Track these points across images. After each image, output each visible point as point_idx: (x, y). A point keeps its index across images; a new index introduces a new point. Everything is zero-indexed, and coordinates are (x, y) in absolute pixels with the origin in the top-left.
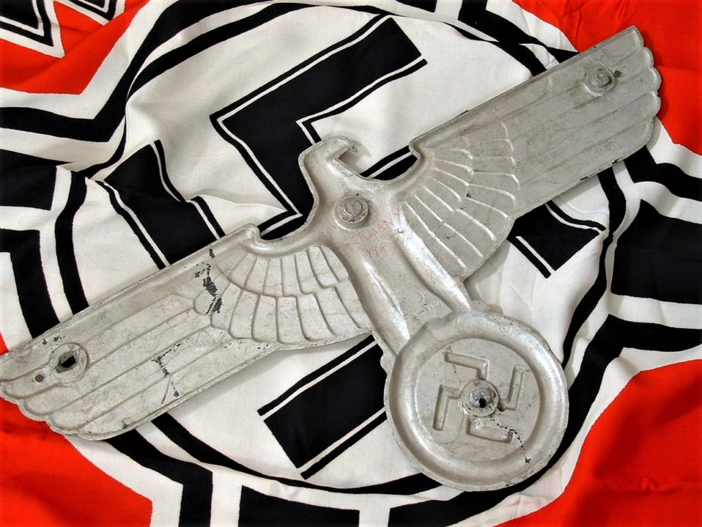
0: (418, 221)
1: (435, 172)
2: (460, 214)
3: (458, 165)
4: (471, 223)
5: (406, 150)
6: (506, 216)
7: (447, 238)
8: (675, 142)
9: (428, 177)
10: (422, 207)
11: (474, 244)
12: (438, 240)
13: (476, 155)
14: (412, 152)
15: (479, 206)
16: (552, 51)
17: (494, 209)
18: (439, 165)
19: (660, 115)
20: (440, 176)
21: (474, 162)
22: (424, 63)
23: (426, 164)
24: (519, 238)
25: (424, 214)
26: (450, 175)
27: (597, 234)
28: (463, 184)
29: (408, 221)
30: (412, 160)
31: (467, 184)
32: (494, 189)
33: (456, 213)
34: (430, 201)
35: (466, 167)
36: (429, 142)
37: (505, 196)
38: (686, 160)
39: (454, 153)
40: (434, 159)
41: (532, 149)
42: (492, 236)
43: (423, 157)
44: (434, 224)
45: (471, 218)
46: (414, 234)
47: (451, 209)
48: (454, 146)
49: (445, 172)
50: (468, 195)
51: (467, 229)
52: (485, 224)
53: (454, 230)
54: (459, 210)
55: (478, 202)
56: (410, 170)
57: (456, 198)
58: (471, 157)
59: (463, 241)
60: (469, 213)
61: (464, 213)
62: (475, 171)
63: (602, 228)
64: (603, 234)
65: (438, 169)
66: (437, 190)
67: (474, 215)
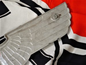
0: (5, 56)
1: (11, 43)
3: (17, 40)
4: (19, 56)
5: (3, 37)
6: (28, 54)
7: (13, 60)
8: (74, 33)
9: (9, 44)
10: (7, 52)
11: (20, 62)
12: (10, 61)
13: (22, 38)
14: (5, 37)
15: (22, 51)
16: (43, 9)
17: (26, 52)
19: (71, 25)
20: (12, 44)
21: (21, 40)
22: (10, 13)
23: (8, 40)
24: (32, 60)
25: (7, 54)
26: (15, 43)
27: (51, 59)
28: (18, 46)
29: (2, 56)
31: (19, 46)
32: (26, 47)
34: (9, 51)
35: (19, 41)
36: (10, 34)
37: (29, 49)
38: (77, 38)
39: (16, 37)
40: (11, 39)
41: (37, 36)
42: (24, 59)
43: (8, 39)
44: (10, 57)
45: (19, 55)
48: (16, 35)
49: (13, 43)
50: (19, 49)
51: (18, 58)
52: (23, 56)
53: (14, 58)
54: (16, 53)
55: (21, 50)
57: (16, 49)
58: (21, 38)
59: (17, 61)
60: (19, 54)
61: (18, 54)
62: (21, 42)
63: (52, 57)
64: (53, 59)
65: (11, 42)
67: (20, 54)
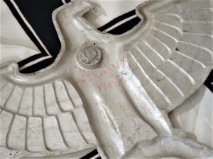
0: (137, 67)
1: (153, 30)
2: (169, 63)
3: (171, 26)
4: (177, 70)
5: (133, 13)
6: (204, 67)
7: (158, 80)
9: (148, 34)
10: (142, 57)
11: (179, 86)
12: (151, 81)
13: (186, 19)
14: (138, 14)
15: (184, 58)
17: (196, 61)
18: (157, 25)
20: (156, 34)
21: (184, 25)
23: (148, 24)
25: (143, 62)
26: (165, 33)
28: (173, 41)
29: (130, 66)
30: (137, 20)
31: (177, 41)
32: (197, 46)
33: (167, 63)
34: (148, 52)
35: (177, 28)
36: (151, 8)
37: (205, 51)
39: (170, 17)
40: (154, 21)
42: (192, 80)
43: (145, 19)
44: (150, 70)
45: (177, 66)
46: (134, 76)
47: (163, 59)
48: (170, 12)
49: (161, 31)
50: (177, 49)
51: (174, 74)
52: (188, 72)
53: (164, 75)
54: (169, 60)
55: (184, 55)
56: (135, 28)
57: (167, 50)
58: (182, 21)
59: (170, 83)
61: (172, 62)
62: (184, 31)
65: (156, 29)
66: (154, 44)
67: (180, 64)
